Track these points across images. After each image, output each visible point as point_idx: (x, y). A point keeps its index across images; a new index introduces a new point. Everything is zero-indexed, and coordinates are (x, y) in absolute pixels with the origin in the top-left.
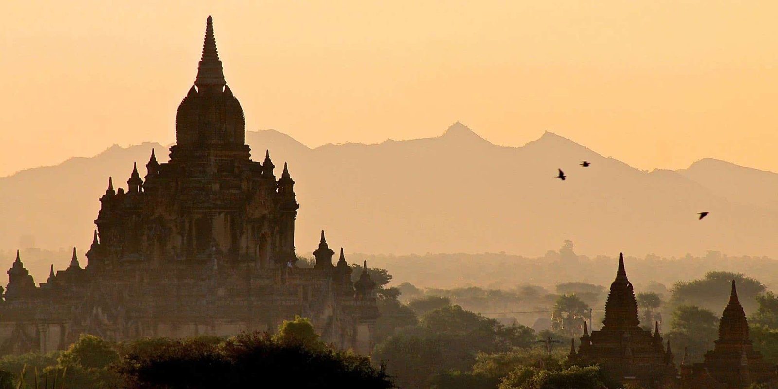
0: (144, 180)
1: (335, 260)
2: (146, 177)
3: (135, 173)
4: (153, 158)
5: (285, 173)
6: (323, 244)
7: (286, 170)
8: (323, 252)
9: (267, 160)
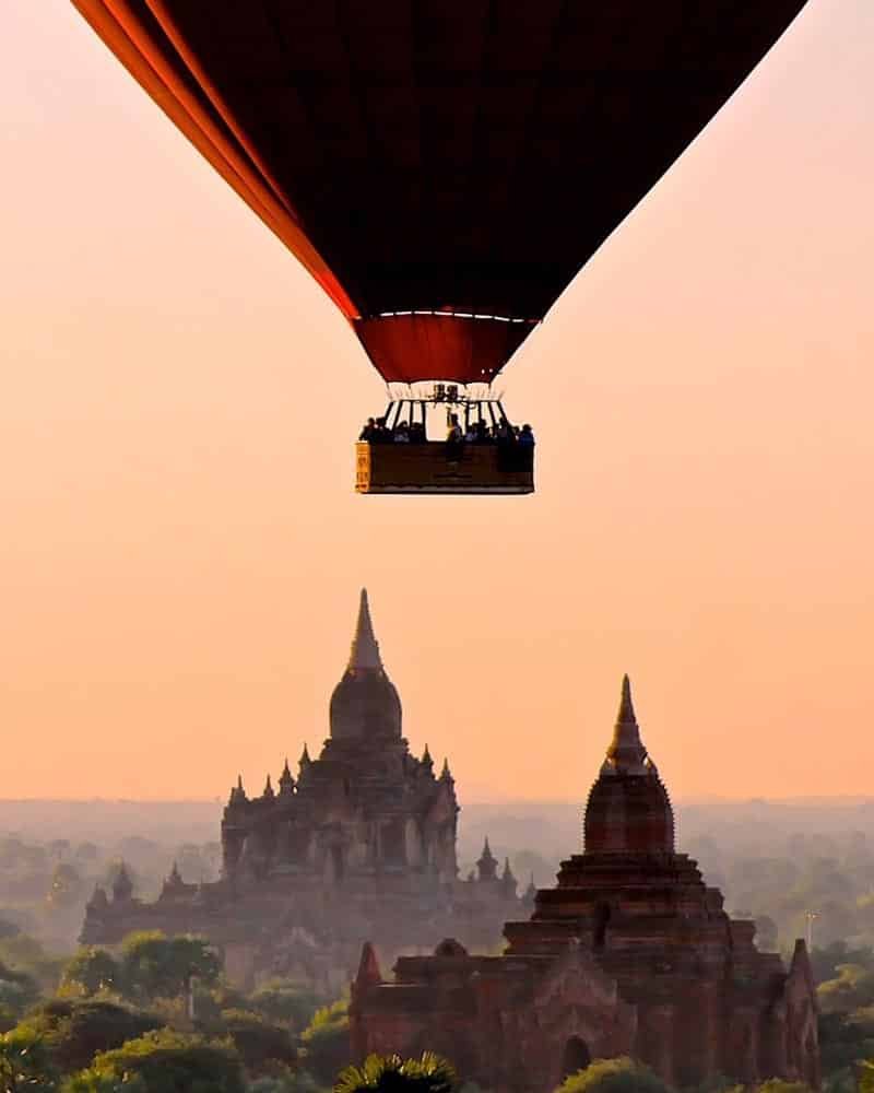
0: (296, 779)
1: (499, 872)
2: (299, 776)
3: (287, 772)
4: (306, 754)
5: (446, 772)
6: (487, 852)
7: (446, 767)
8: (487, 863)
9: (427, 756)
